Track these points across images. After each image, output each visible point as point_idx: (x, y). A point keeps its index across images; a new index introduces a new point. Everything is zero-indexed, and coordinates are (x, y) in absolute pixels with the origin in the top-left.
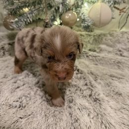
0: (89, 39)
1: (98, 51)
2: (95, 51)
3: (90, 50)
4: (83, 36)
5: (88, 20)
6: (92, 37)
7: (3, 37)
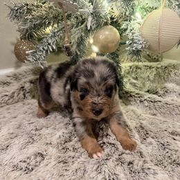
0: (148, 73)
1: (161, 92)
2: (156, 93)
3: (148, 91)
4: (140, 69)
5: (139, 41)
6: (154, 69)
7: (26, 72)
